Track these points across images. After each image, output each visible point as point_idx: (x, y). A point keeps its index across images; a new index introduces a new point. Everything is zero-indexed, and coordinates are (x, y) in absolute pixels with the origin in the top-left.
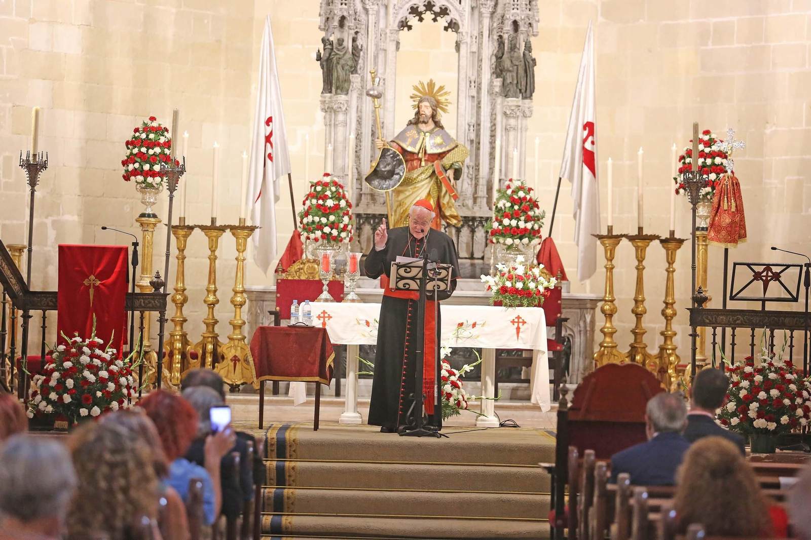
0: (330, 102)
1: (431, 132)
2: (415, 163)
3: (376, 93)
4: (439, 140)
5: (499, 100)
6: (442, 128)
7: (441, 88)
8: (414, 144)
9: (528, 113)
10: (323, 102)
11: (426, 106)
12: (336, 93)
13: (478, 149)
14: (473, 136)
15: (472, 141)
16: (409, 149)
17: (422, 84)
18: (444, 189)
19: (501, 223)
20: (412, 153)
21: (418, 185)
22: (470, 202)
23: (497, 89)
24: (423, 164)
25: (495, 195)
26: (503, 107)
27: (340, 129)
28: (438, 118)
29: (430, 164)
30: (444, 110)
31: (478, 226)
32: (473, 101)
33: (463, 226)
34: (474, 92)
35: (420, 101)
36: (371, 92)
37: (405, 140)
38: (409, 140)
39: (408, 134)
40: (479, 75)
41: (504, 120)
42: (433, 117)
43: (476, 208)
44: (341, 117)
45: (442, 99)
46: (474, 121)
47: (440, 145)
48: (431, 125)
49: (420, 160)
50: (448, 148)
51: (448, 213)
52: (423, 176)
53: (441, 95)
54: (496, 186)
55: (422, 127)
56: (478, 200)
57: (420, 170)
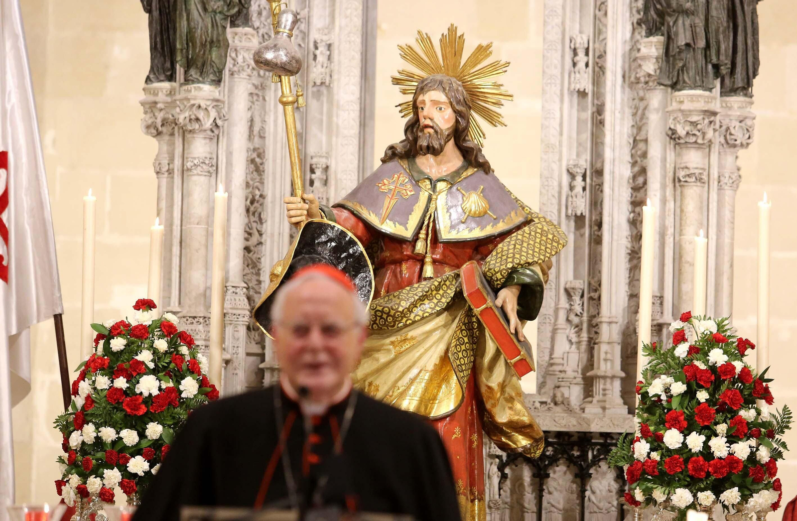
0: (172, 105)
1: (452, 180)
2: (406, 270)
3: (283, 57)
4: (474, 202)
5: (656, 98)
6: (485, 167)
7: (483, 51)
8: (401, 213)
9: (739, 136)
10: (151, 107)
11: (435, 103)
12: (187, 81)
13: (597, 240)
14: (582, 205)
15: (579, 220)
16: (388, 227)
17: (425, 39)
18: (491, 347)
19: (657, 442)
20: (396, 241)
21: (415, 332)
22: (574, 393)
23: (650, 67)
24: (429, 271)
25: (643, 361)
26: (667, 114)
27: (198, 183)
28: (473, 139)
29: (449, 272)
30: (492, 118)
31: (596, 461)
32: (582, 108)
33: (554, 461)
34: (584, 81)
35: (421, 89)
36: (269, 56)
37: (374, 204)
38: (388, 203)
39: (387, 185)
40: (599, 32)
41: (671, 156)
42: (459, 134)
43: (592, 410)
44: (200, 148)
45: (484, 83)
46: (584, 162)
47: (479, 218)
48: (452, 160)
49: (420, 260)
50: (501, 227)
51: (502, 417)
52: (428, 307)
53: (481, 73)
54: (644, 336)
55: (427, 164)
56: (599, 386)
57: (420, 289)
